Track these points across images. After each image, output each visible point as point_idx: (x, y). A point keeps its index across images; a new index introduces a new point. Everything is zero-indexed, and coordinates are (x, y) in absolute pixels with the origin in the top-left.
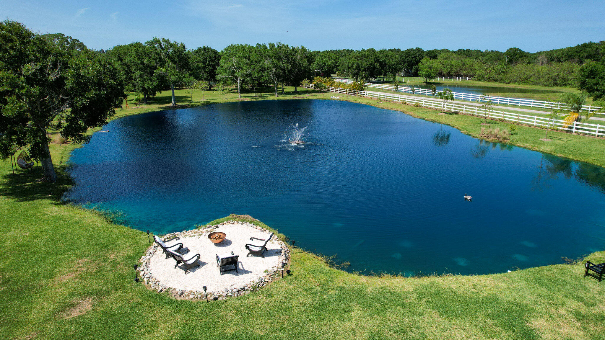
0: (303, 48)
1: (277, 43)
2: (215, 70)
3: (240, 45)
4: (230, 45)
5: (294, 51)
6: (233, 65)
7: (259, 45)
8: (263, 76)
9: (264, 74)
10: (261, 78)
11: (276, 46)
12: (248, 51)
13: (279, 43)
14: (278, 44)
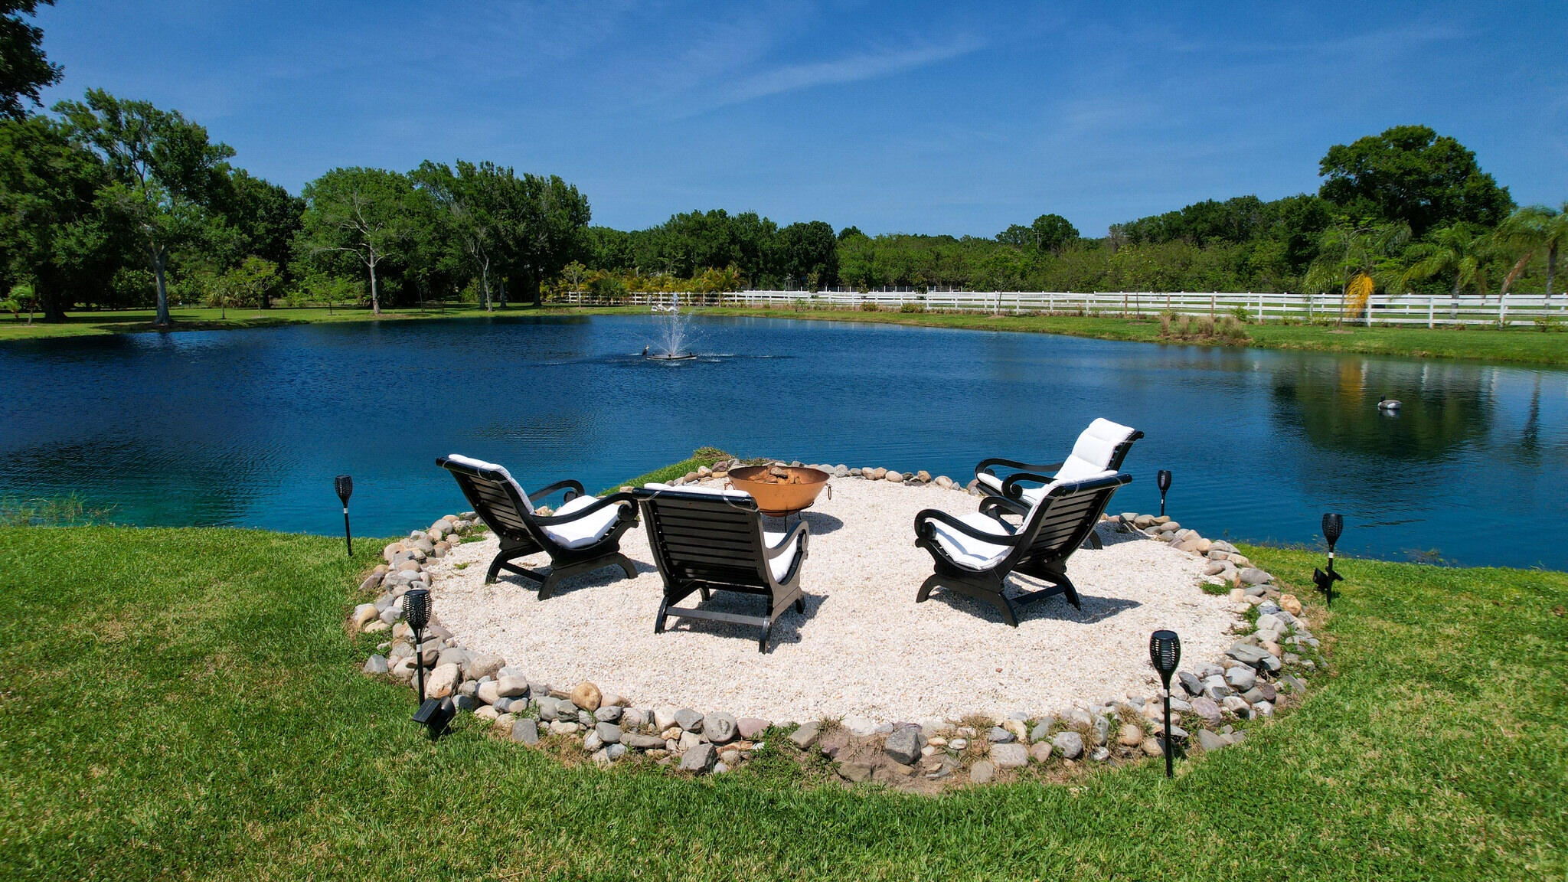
0: (556, 180)
1: (482, 164)
2: (288, 240)
3: (364, 169)
4: (335, 170)
5: (533, 185)
6: (354, 216)
7: (430, 166)
8: (443, 255)
9: (447, 250)
10: (438, 260)
11: (478, 170)
12: (394, 185)
13: (487, 163)
14: (485, 166)
